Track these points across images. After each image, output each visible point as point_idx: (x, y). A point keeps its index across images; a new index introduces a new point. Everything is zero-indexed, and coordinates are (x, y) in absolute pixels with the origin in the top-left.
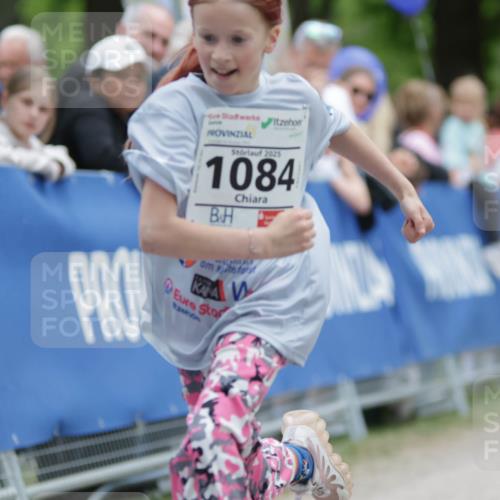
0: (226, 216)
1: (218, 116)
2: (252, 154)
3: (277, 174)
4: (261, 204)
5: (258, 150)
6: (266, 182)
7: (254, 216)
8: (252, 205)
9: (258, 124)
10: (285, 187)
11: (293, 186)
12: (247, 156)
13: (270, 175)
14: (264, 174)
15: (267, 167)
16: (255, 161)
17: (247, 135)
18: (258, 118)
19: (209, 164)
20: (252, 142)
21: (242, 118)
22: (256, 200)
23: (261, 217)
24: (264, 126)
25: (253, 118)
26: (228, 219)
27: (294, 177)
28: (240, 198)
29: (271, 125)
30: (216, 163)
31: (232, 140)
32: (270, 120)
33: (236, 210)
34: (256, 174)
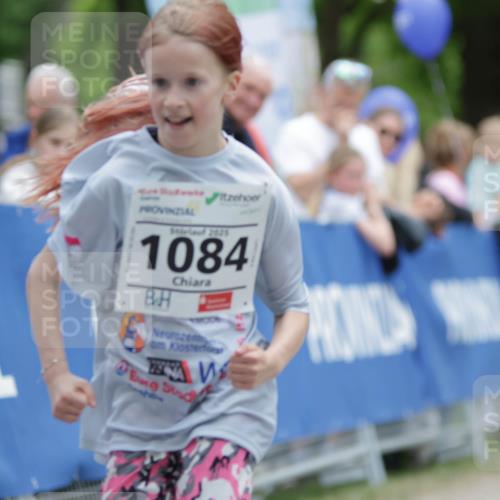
0: (162, 299)
1: (155, 191)
2: (195, 233)
3: (223, 255)
4: (203, 288)
5: (201, 229)
6: (210, 263)
7: (195, 300)
8: (192, 288)
9: (202, 200)
10: (234, 267)
11: (245, 266)
12: (188, 236)
13: (214, 256)
14: (207, 255)
15: (212, 248)
16: (197, 242)
17: (188, 212)
18: (202, 193)
19: (145, 242)
20: (194, 220)
21: (184, 193)
22: (197, 283)
23: (203, 301)
24: (209, 201)
25: (196, 193)
26: (164, 303)
27: (248, 255)
28: (178, 281)
29: (218, 200)
30: (153, 242)
31: (171, 218)
32: (216, 195)
33: (174, 294)
34: (198, 255)
